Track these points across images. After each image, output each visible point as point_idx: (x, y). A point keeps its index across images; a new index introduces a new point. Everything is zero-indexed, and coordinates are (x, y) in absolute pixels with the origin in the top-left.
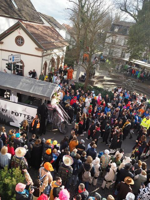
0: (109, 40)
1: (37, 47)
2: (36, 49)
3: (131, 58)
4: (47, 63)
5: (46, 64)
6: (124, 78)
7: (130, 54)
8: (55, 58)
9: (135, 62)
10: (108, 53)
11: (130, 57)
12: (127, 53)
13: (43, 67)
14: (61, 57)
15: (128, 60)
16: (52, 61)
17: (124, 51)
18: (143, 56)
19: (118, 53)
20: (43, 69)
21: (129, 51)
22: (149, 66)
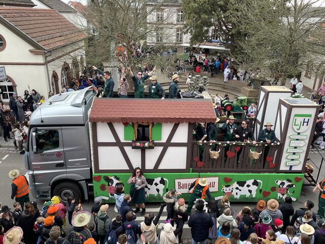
0: (152, 17)
1: (31, 48)
2: (31, 51)
3: (195, 39)
4: (56, 73)
5: (55, 76)
7: (189, 34)
8: (70, 62)
9: (201, 47)
10: (155, 39)
11: (191, 39)
12: (185, 34)
13: (52, 82)
14: (79, 58)
15: (188, 45)
16: (66, 68)
17: (180, 33)
18: (210, 35)
19: (171, 35)
20: (53, 84)
21: (188, 30)
22: (224, 48)
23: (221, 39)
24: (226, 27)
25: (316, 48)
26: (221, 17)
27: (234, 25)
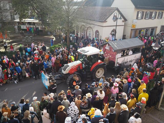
3: (21, 18)
6: (21, 37)
7: (18, 15)
9: (25, 21)
11: (19, 17)
12: (15, 15)
15: (19, 21)
17: (12, 14)
18: (30, 15)
19: (7, 16)
21: (17, 13)
22: (38, 22)
23: (36, 17)
24: (37, 11)
25: (79, 19)
26: (34, 6)
27: (41, 10)
